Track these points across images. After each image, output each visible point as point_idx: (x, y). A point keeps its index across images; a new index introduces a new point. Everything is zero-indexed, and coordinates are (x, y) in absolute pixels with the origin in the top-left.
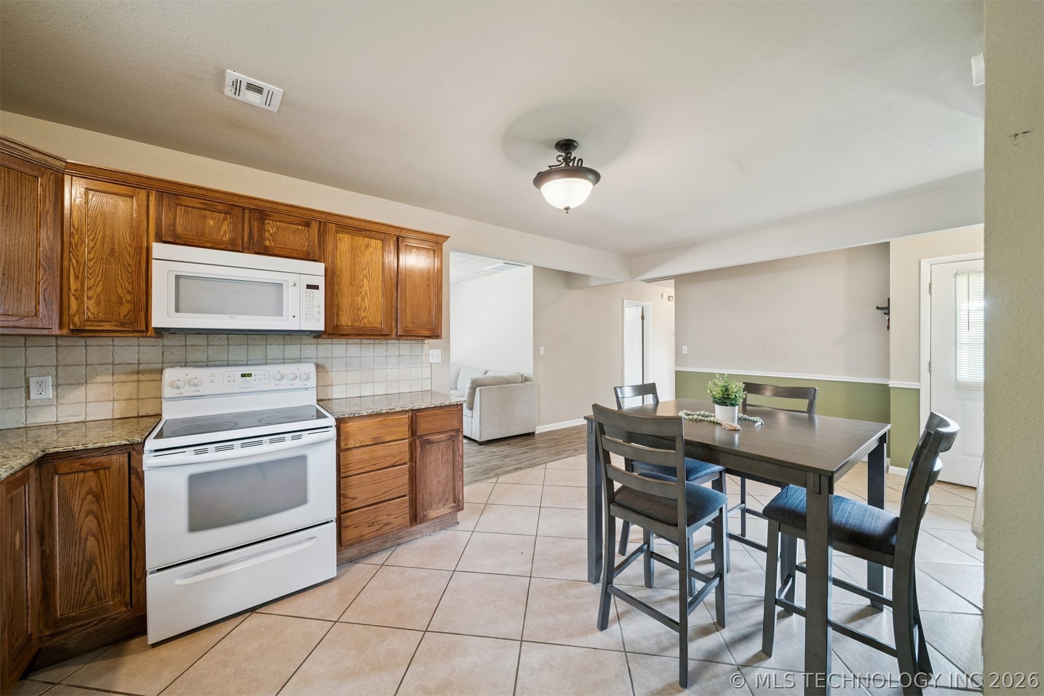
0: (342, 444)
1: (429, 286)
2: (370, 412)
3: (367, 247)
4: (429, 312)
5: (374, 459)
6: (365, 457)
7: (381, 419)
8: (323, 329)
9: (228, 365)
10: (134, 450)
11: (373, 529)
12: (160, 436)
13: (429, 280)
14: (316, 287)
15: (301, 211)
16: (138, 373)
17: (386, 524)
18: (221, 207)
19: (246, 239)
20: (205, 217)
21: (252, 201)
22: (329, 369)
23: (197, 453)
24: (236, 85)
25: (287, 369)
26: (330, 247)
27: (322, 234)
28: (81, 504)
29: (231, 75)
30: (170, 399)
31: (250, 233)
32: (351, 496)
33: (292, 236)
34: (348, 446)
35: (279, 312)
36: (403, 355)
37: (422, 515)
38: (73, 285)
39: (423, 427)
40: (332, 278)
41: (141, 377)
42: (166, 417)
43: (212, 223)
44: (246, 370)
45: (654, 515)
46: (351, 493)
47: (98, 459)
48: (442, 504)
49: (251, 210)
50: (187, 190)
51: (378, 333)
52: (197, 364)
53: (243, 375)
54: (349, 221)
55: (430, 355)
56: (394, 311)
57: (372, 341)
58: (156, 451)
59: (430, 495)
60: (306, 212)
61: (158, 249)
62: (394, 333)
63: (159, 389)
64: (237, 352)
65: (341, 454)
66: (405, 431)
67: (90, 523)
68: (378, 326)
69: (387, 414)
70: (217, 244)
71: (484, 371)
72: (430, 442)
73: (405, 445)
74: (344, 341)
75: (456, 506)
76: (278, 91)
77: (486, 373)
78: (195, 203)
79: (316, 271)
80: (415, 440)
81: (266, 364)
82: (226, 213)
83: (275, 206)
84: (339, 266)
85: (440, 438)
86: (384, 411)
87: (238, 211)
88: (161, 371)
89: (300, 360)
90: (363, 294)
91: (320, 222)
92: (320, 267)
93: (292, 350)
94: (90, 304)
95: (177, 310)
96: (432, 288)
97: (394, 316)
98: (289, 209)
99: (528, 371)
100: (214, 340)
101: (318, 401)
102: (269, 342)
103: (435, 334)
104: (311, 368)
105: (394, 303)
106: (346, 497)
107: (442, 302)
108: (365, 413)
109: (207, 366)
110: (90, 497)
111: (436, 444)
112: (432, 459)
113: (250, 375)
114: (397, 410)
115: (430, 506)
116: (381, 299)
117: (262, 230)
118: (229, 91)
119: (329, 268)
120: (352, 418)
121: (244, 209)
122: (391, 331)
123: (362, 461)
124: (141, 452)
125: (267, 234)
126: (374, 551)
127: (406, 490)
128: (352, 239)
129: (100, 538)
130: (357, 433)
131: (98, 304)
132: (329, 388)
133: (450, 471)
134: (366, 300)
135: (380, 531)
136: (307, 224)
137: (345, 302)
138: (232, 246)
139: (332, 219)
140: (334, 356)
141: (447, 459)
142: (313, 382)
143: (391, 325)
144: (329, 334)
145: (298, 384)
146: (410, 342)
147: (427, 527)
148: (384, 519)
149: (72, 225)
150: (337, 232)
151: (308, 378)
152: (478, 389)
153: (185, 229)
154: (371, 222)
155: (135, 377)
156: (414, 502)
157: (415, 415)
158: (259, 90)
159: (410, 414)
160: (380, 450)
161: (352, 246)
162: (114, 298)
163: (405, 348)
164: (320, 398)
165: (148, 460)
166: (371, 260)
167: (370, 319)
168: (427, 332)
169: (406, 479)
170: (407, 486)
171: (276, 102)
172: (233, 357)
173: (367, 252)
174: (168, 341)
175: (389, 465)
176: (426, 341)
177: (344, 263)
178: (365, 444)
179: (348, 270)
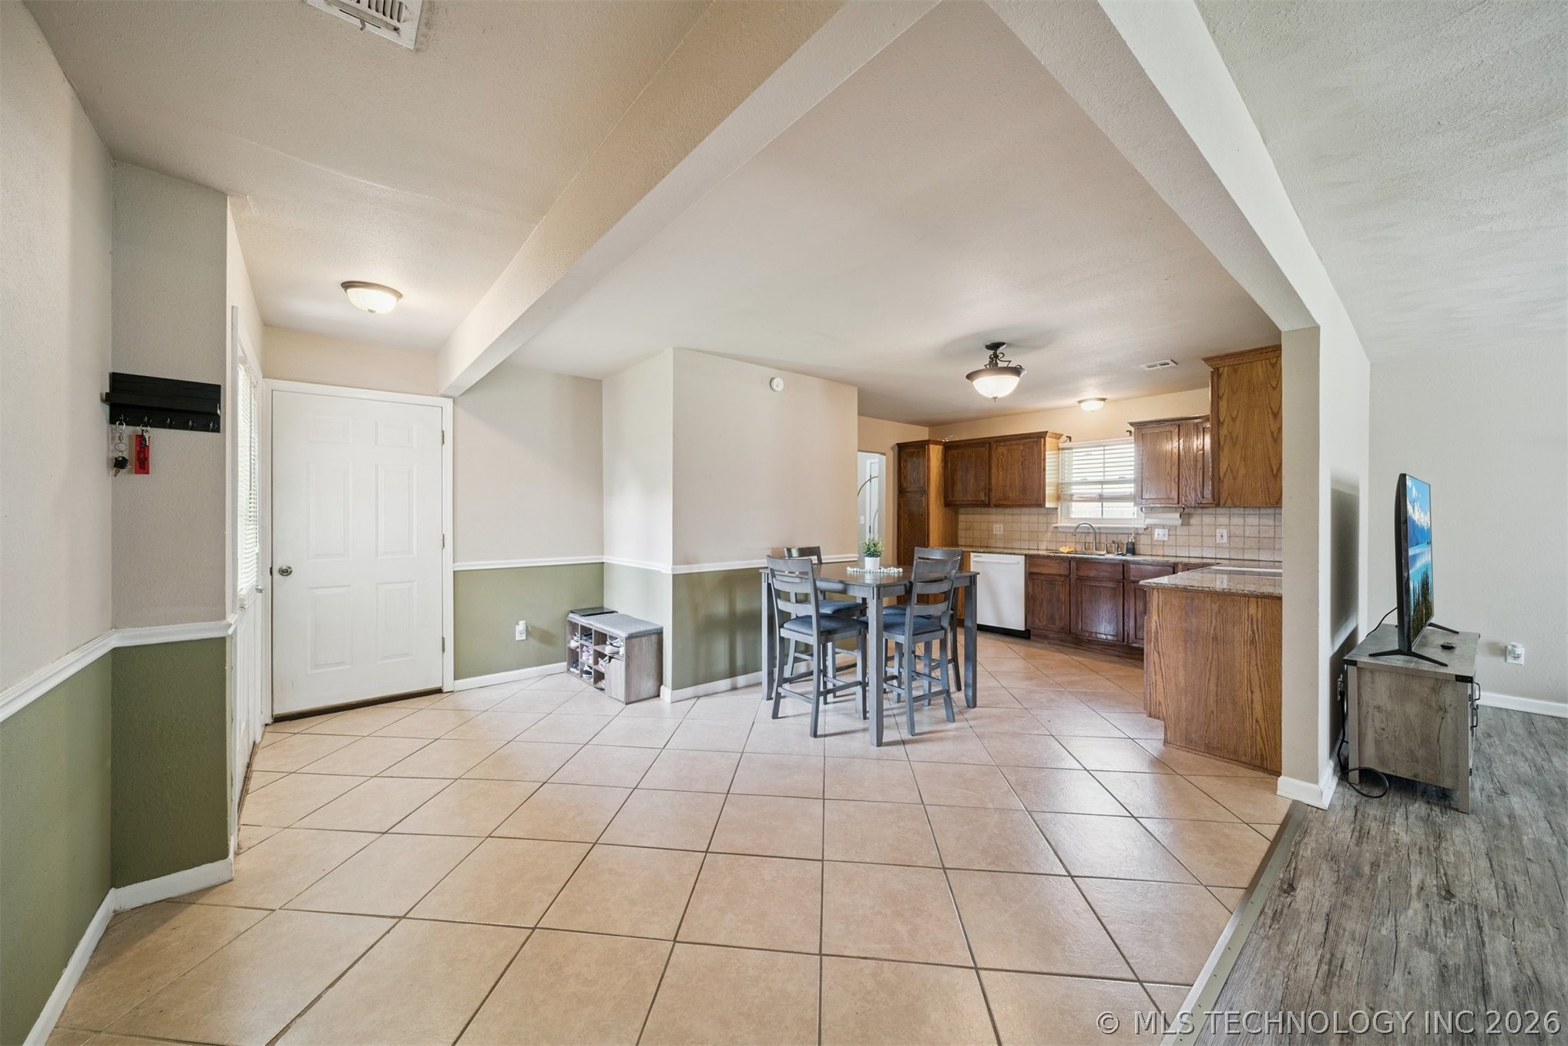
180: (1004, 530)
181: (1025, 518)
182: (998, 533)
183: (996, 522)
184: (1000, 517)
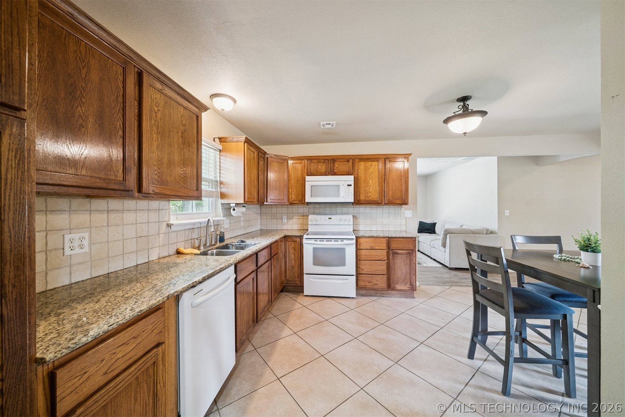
0: (358, 247)
1: (401, 179)
2: (369, 235)
3: (371, 166)
4: (401, 192)
5: (370, 255)
6: (367, 254)
7: (374, 239)
8: (353, 201)
9: (325, 215)
10: (301, 237)
11: (370, 284)
12: (308, 234)
13: (401, 176)
14: (351, 185)
15: (346, 157)
16: (303, 216)
17: (376, 284)
18: (322, 161)
19: (329, 171)
20: (318, 165)
21: (331, 157)
22: (358, 218)
23: (315, 241)
24: (323, 125)
25: (343, 217)
26: (356, 168)
27: (353, 164)
28: (292, 251)
29: (322, 123)
30: (310, 225)
31: (330, 168)
32: (361, 268)
33: (343, 166)
34: (360, 248)
35: (338, 196)
36: (391, 213)
37: (393, 286)
38: (290, 191)
39: (393, 245)
40: (357, 181)
41: (304, 217)
42: (309, 230)
43: (320, 167)
44: (330, 217)
45: (496, 302)
46: (362, 267)
47: (294, 239)
48: (403, 284)
49: (331, 160)
50: (314, 157)
51: (376, 203)
52: (317, 214)
53: (329, 218)
54: (364, 156)
55: (406, 213)
56: (383, 192)
57: (376, 206)
58: (306, 239)
59: (397, 278)
60: (348, 157)
61: (308, 178)
62: (383, 203)
63: (308, 221)
64: (328, 210)
65: (358, 251)
66: (384, 246)
67: (293, 256)
68: (376, 199)
69: (376, 237)
70: (321, 174)
71: (460, 225)
72: (397, 253)
73: (384, 253)
74: (364, 206)
75: (411, 288)
76: (334, 122)
77: (462, 226)
78: (316, 161)
79: (350, 179)
80: (390, 251)
81: (336, 215)
82: (324, 162)
83: (338, 157)
84: (360, 175)
85: (402, 252)
86: (375, 236)
87: (327, 161)
88: (308, 216)
89: (347, 214)
90: (370, 186)
91: (353, 159)
92: (352, 177)
93: (345, 210)
94: (293, 196)
95: (311, 197)
96: (402, 180)
97: (383, 195)
98: (342, 157)
99: (494, 226)
100: (322, 206)
101: (353, 230)
102: (337, 206)
103: (404, 203)
104: (351, 217)
105: (383, 189)
106: (359, 268)
107: (408, 187)
108: (367, 236)
109: (320, 215)
110: (293, 249)
111: (400, 255)
112: (398, 261)
113: (331, 218)
114: (381, 236)
115: (397, 283)
116: (378, 188)
117: (334, 167)
118: (322, 127)
119: (356, 177)
120: (362, 237)
121: (328, 160)
122: (382, 202)
123: (366, 255)
124: (303, 239)
125: (335, 168)
126: (372, 295)
127: (385, 272)
128: (365, 163)
129: (295, 260)
130: (364, 243)
131: (295, 196)
132: (358, 226)
133: (408, 269)
134: (371, 188)
135: (373, 286)
136: (348, 161)
137: (362, 190)
138: (326, 174)
139: (357, 157)
140: (360, 212)
141: (407, 263)
142: (351, 223)
143: (382, 199)
144: (356, 203)
145: (346, 223)
146: (394, 206)
147: (397, 294)
148: (375, 282)
149: (290, 174)
150: (359, 162)
151: (350, 221)
152: (448, 235)
153: (313, 171)
154: (373, 155)
155: (302, 217)
156: (389, 279)
157: (390, 240)
158: (330, 124)
159: (387, 239)
160: (373, 252)
161: (365, 166)
162: (298, 194)
163: (392, 209)
164: (355, 229)
165: (304, 241)
166: (373, 171)
167: (373, 197)
168: (400, 202)
169: (385, 267)
170: (385, 271)
171: (334, 125)
172: (327, 212)
173: (371, 168)
174: (310, 206)
175: (377, 259)
176: (403, 206)
177: (361, 174)
178: (367, 248)
179: (364, 177)
180: (91, 244)
181: (129, 217)
182: (77, 251)
183: (71, 230)
184: (81, 218)
